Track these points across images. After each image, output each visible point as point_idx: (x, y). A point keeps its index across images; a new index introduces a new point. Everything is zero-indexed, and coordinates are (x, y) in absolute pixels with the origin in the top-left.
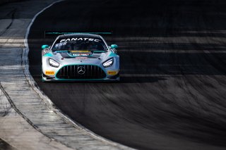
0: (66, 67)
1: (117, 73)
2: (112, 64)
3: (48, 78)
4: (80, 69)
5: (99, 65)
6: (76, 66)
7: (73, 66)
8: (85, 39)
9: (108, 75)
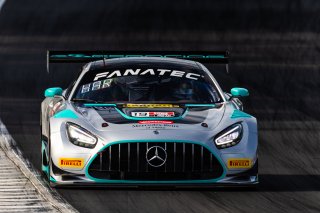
0: (115, 146)
1: (251, 165)
2: (237, 141)
3: (67, 176)
4: (152, 153)
5: (203, 143)
6: (143, 145)
7: (133, 145)
8: (163, 72)
9: (228, 168)
